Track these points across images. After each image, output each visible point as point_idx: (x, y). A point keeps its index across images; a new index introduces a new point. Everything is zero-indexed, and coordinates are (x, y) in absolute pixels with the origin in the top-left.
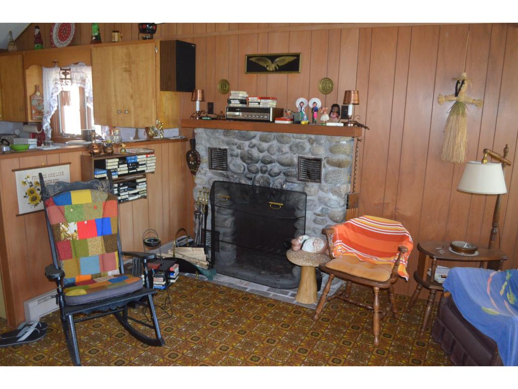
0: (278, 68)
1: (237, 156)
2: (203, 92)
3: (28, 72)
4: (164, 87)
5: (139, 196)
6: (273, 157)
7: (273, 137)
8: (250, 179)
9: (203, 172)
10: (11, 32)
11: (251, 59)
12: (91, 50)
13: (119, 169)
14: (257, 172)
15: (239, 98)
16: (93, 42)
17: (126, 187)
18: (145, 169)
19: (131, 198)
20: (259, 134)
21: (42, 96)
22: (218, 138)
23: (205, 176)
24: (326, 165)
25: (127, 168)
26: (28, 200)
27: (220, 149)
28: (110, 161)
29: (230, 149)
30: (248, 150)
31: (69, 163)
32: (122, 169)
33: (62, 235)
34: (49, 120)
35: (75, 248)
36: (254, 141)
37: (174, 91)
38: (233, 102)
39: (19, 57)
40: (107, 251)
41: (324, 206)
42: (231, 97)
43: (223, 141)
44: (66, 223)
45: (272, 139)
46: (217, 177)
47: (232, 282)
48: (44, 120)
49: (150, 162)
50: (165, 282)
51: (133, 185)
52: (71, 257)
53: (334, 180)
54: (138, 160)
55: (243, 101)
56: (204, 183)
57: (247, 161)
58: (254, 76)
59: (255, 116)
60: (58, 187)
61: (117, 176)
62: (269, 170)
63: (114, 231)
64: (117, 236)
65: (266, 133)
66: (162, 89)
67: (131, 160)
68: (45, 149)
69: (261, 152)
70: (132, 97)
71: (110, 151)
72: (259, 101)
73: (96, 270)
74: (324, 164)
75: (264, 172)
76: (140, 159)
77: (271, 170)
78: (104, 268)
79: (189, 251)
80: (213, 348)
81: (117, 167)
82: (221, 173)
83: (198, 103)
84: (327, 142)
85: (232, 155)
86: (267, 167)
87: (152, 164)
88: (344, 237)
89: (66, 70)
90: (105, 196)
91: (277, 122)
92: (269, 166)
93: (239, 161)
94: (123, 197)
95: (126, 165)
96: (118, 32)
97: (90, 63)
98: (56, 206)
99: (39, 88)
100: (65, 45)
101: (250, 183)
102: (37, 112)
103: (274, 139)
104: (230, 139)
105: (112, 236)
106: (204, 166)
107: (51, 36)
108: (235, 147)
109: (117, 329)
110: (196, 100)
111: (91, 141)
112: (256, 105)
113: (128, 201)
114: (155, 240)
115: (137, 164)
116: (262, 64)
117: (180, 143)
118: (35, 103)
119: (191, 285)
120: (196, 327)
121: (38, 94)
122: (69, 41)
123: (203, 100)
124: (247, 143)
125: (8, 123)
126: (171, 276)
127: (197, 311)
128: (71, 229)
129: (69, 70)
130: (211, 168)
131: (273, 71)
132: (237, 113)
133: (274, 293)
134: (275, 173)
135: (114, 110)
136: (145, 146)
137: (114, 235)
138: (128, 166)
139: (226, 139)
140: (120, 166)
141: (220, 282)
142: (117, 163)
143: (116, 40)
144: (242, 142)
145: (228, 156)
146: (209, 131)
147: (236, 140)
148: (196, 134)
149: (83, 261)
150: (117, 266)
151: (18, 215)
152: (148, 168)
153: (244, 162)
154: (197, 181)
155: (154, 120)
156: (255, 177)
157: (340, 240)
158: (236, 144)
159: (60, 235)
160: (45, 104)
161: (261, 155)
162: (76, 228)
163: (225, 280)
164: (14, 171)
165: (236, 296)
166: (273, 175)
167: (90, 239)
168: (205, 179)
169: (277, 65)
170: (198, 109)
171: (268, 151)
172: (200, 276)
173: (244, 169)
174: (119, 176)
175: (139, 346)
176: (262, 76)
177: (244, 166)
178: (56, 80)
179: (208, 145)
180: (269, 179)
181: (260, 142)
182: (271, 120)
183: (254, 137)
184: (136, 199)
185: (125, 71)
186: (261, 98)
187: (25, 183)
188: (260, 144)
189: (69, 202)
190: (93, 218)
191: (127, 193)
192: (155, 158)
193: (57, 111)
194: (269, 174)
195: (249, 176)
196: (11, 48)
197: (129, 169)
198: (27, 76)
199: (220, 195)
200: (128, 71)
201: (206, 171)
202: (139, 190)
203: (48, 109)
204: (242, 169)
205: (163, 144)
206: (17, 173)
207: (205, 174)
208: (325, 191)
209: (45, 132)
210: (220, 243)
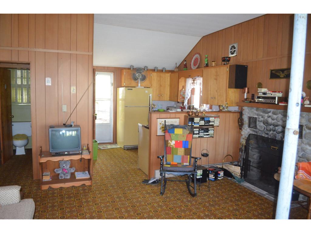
0: (285, 76)
1: (261, 121)
2: (248, 89)
3: (180, 80)
4: (230, 87)
5: (209, 136)
6: (278, 123)
7: (279, 112)
8: (267, 134)
9: (245, 129)
10: (176, 63)
11: (272, 72)
12: (203, 70)
13: (200, 123)
14: (270, 131)
15: (262, 92)
16: (205, 67)
17: (203, 131)
18: (213, 124)
19: (205, 136)
20: (272, 110)
21: (185, 90)
22: (253, 112)
23: (246, 131)
24: (306, 129)
25: (204, 123)
26: (161, 130)
27: (253, 117)
28: (195, 118)
29: (258, 117)
30: (267, 119)
31: (179, 118)
32: (201, 123)
33: (169, 144)
34: (187, 101)
35: (173, 151)
36: (270, 114)
37: (234, 88)
38: (259, 94)
39: (178, 74)
40: (185, 154)
41: (304, 153)
42: (258, 91)
43: (255, 114)
44: (171, 140)
45: (278, 113)
46: (252, 132)
47: (249, 186)
48: (185, 101)
49: (216, 121)
50: (214, 177)
51: (207, 130)
52: (170, 154)
53: (309, 138)
54: (210, 120)
55: (264, 94)
56: (245, 135)
57: (266, 124)
58: (274, 80)
59: (268, 101)
60: (171, 126)
61: (199, 126)
62: (276, 130)
63: (189, 147)
64: (190, 150)
65: (275, 110)
66: (229, 88)
67: (206, 119)
68: (170, 111)
69: (273, 120)
70: (217, 91)
71: (197, 115)
72: (272, 93)
73: (180, 161)
74: (304, 128)
75: (274, 131)
76: (211, 119)
77: (277, 130)
78: (183, 162)
79: (233, 167)
80: (219, 206)
81: (199, 121)
82: (253, 130)
83: (246, 94)
84: (307, 116)
85: (259, 121)
86: (275, 128)
87: (217, 122)
88: (306, 169)
89: (194, 79)
90: (188, 132)
91: (280, 104)
92: (277, 128)
93: (262, 124)
94: (201, 135)
95: (204, 121)
96: (214, 62)
97: (202, 76)
98: (168, 133)
99: (184, 87)
100: (196, 68)
101: (266, 136)
102: (182, 97)
103: (279, 113)
104: (258, 113)
105: (188, 149)
106: (246, 126)
107: (191, 64)
108: (260, 117)
109: (184, 188)
110: (244, 93)
111: (190, 110)
112: (270, 95)
113: (203, 137)
114: (206, 154)
115: (209, 121)
116: (278, 74)
117: (237, 114)
118: (182, 93)
119: (228, 182)
120: (218, 197)
121: (184, 89)
122: (197, 66)
123: (248, 92)
124: (267, 115)
125: (172, 102)
126: (219, 176)
127: (223, 192)
128: (172, 143)
129: (195, 79)
130: (249, 127)
131: (283, 77)
132: (260, 100)
133: (268, 196)
134: (279, 132)
135: (210, 97)
136: (216, 114)
137: (189, 148)
138: (205, 122)
139: (257, 112)
140: (201, 121)
141: (244, 185)
142: (199, 120)
143: (213, 65)
144: (264, 114)
145: (257, 121)
146: (249, 108)
147: (261, 113)
148: (244, 110)
149: (175, 156)
150: (188, 162)
151: (157, 136)
152: (215, 124)
153: (264, 125)
154: (243, 133)
155: (225, 102)
156: (269, 133)
157: (301, 170)
158: (261, 115)
159: (168, 144)
160: (186, 94)
161: (273, 121)
162: (174, 143)
163: (247, 185)
164: (157, 119)
165: (246, 192)
166: (278, 132)
167: (179, 148)
168: (246, 132)
169: (285, 74)
170: (245, 97)
171: (276, 119)
172: (235, 180)
173: (264, 128)
174: (200, 125)
175: (189, 197)
176: (278, 80)
177: (264, 127)
178: (191, 83)
179: (249, 115)
180: (276, 134)
181: (272, 115)
182: (276, 103)
183: (270, 112)
184: (208, 137)
185: (215, 79)
186: (273, 92)
187: (161, 124)
188: (272, 116)
189: (174, 132)
190: (182, 140)
191: (203, 134)
192: (219, 119)
193: (191, 97)
194: (276, 132)
195: (266, 132)
196: (175, 70)
197: (205, 123)
198: (179, 82)
199: (252, 142)
200: (216, 79)
201: (247, 128)
202: (209, 133)
203: (187, 96)
204: (263, 128)
205: (227, 114)
206: (158, 119)
207: (246, 130)
208: (305, 144)
209: (185, 106)
210: (251, 167)
